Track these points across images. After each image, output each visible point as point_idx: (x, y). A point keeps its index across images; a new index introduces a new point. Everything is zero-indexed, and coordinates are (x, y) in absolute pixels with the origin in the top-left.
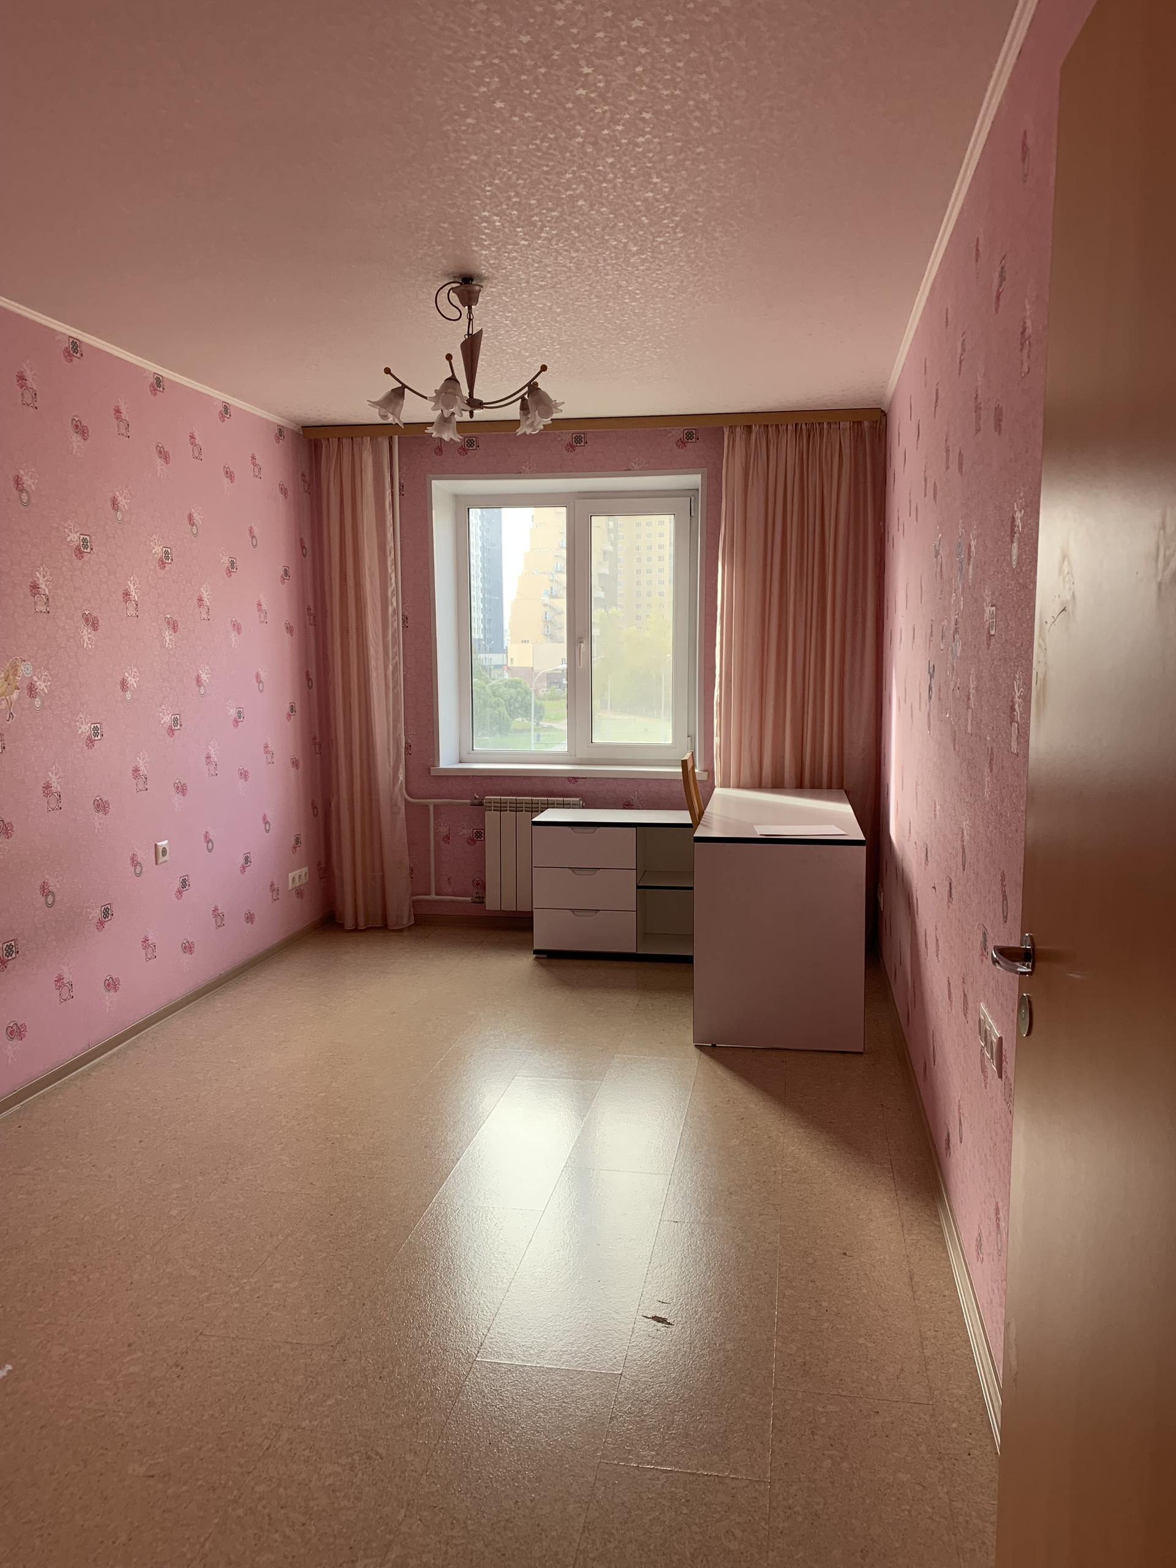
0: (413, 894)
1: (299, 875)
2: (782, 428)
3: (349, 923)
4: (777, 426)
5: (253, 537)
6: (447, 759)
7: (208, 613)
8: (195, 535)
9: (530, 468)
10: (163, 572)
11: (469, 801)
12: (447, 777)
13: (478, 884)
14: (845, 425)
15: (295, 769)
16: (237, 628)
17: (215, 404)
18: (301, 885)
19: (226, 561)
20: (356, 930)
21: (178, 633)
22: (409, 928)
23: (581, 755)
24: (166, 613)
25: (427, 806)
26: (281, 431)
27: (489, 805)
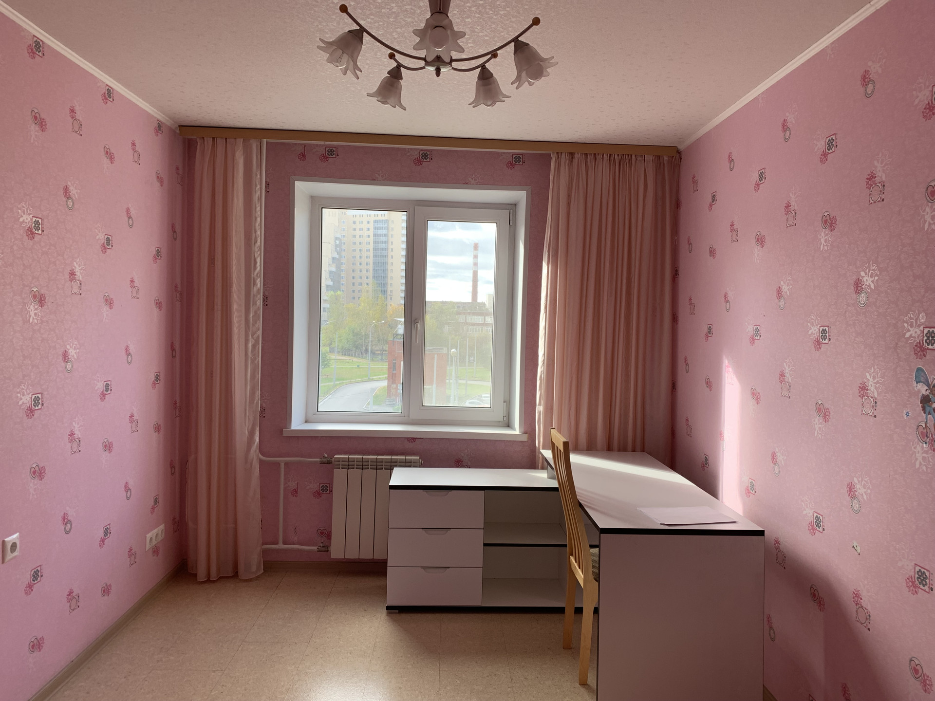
0: (263, 544)
1: (156, 534)
2: (599, 157)
3: (202, 575)
4: (595, 154)
5: (130, 217)
6: (297, 423)
7: (80, 287)
8: (71, 209)
9: (382, 176)
10: (31, 242)
11: (318, 459)
12: (298, 437)
13: (322, 533)
14: (649, 158)
15: (157, 433)
16: (109, 302)
17: (99, 85)
18: (158, 543)
19: (101, 237)
20: (209, 581)
21: (45, 307)
22: (258, 578)
23: (414, 416)
24: (32, 285)
25: (278, 464)
26: (159, 127)
27: (338, 463)
